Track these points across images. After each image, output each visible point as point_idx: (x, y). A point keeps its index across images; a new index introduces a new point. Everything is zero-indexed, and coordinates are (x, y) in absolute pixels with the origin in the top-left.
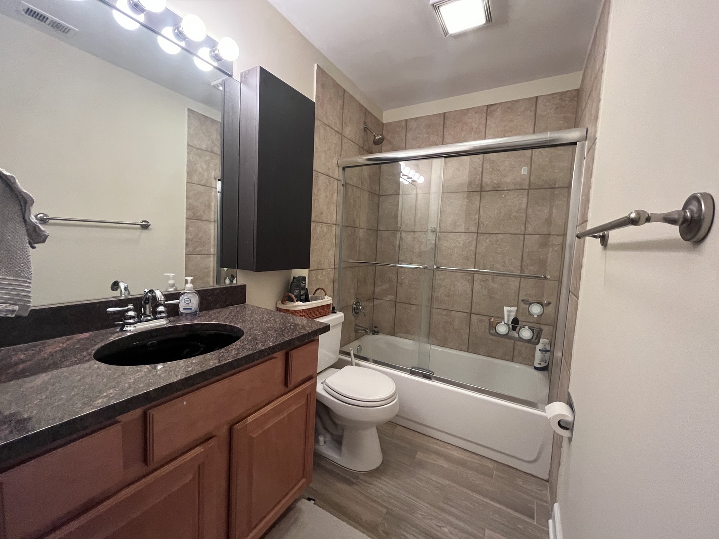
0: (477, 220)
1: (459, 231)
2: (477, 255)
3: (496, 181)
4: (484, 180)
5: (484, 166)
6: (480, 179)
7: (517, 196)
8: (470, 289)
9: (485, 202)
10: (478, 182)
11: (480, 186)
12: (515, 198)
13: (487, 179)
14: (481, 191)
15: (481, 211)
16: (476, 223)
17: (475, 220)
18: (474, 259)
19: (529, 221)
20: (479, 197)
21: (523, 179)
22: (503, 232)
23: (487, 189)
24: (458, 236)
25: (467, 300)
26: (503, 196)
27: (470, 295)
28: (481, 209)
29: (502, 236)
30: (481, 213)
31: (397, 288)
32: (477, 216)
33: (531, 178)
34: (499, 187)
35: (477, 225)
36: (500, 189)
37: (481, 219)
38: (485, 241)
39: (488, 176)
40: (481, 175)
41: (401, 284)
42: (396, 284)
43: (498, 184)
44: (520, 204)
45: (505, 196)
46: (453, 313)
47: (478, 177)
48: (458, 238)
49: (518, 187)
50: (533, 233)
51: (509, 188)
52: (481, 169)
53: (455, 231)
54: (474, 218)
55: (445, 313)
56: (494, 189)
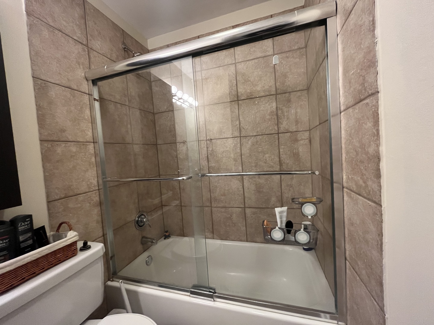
0: (238, 126)
1: (225, 137)
2: (243, 156)
3: (249, 91)
4: (239, 90)
5: (238, 79)
6: (236, 90)
7: (268, 102)
8: (241, 187)
9: (243, 110)
10: (234, 93)
11: (236, 96)
12: (266, 103)
13: (241, 90)
14: (238, 100)
15: (241, 117)
16: (238, 129)
17: (237, 126)
18: (240, 160)
19: (280, 122)
20: (237, 105)
21: (270, 86)
22: (260, 134)
23: (243, 98)
24: (225, 142)
25: (240, 196)
26: (257, 102)
27: (242, 192)
28: (240, 116)
29: (261, 137)
30: (241, 119)
31: (180, 193)
32: (238, 123)
33: (277, 85)
34: (252, 95)
35: (239, 130)
36: (253, 97)
37: (242, 125)
38: (248, 143)
39: (242, 87)
40: (236, 87)
41: (184, 189)
42: (179, 190)
43: (251, 93)
44: (271, 108)
45: (258, 102)
46: (230, 209)
47: (234, 88)
48: (225, 143)
49: (267, 93)
50: (285, 132)
51: (260, 96)
52: (235, 82)
53: (221, 137)
54: (235, 125)
55: (223, 210)
56: (249, 98)
